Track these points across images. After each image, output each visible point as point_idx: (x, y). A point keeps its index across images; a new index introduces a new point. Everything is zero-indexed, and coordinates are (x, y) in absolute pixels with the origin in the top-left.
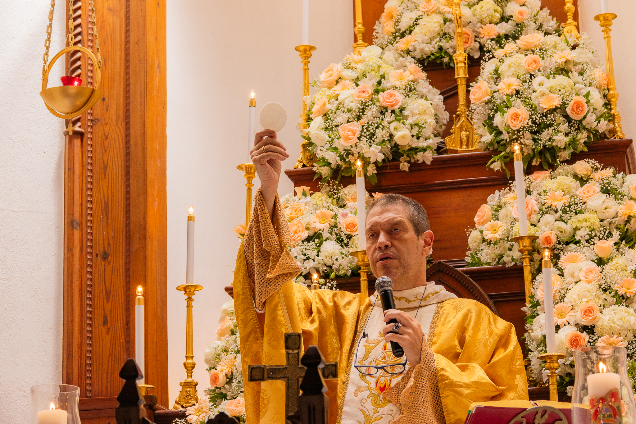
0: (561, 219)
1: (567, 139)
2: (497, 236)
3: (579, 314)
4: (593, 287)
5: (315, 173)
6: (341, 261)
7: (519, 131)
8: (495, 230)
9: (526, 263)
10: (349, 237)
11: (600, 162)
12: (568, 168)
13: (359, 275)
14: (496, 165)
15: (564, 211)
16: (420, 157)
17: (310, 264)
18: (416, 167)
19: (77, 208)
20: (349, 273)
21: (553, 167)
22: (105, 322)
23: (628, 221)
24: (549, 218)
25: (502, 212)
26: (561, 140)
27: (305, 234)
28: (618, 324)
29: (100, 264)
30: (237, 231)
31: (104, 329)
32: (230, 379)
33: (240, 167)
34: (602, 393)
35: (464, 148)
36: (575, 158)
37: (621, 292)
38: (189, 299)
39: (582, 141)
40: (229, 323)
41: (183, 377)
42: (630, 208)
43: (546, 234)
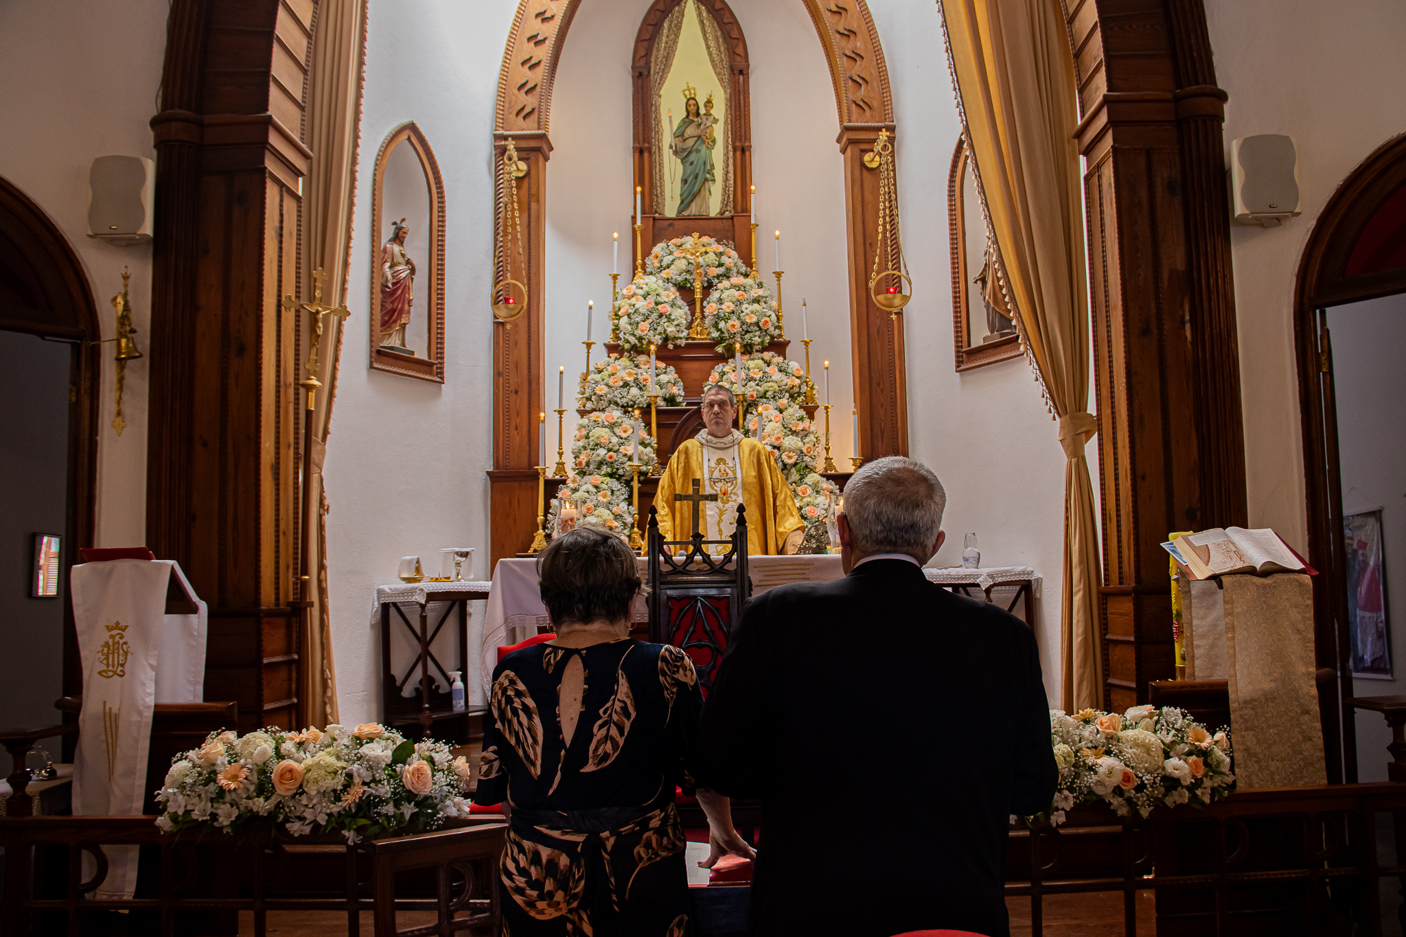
0: (757, 385)
1: (760, 340)
3: (773, 439)
4: (778, 425)
5: (620, 346)
6: (640, 399)
7: (735, 333)
10: (644, 386)
11: (776, 353)
12: (759, 355)
13: (651, 408)
14: (720, 349)
15: (760, 381)
16: (678, 342)
17: (624, 400)
18: (676, 346)
19: (501, 365)
20: (645, 406)
21: (750, 353)
22: (516, 428)
23: (792, 388)
24: (752, 383)
25: (725, 377)
26: (757, 340)
27: (621, 383)
28: (793, 446)
29: (513, 396)
30: (581, 377)
31: (516, 432)
32: (588, 464)
33: (583, 343)
35: (699, 337)
36: (762, 351)
37: (794, 429)
38: (561, 418)
39: (767, 341)
40: (584, 433)
41: (557, 459)
42: (793, 381)
43: (750, 393)
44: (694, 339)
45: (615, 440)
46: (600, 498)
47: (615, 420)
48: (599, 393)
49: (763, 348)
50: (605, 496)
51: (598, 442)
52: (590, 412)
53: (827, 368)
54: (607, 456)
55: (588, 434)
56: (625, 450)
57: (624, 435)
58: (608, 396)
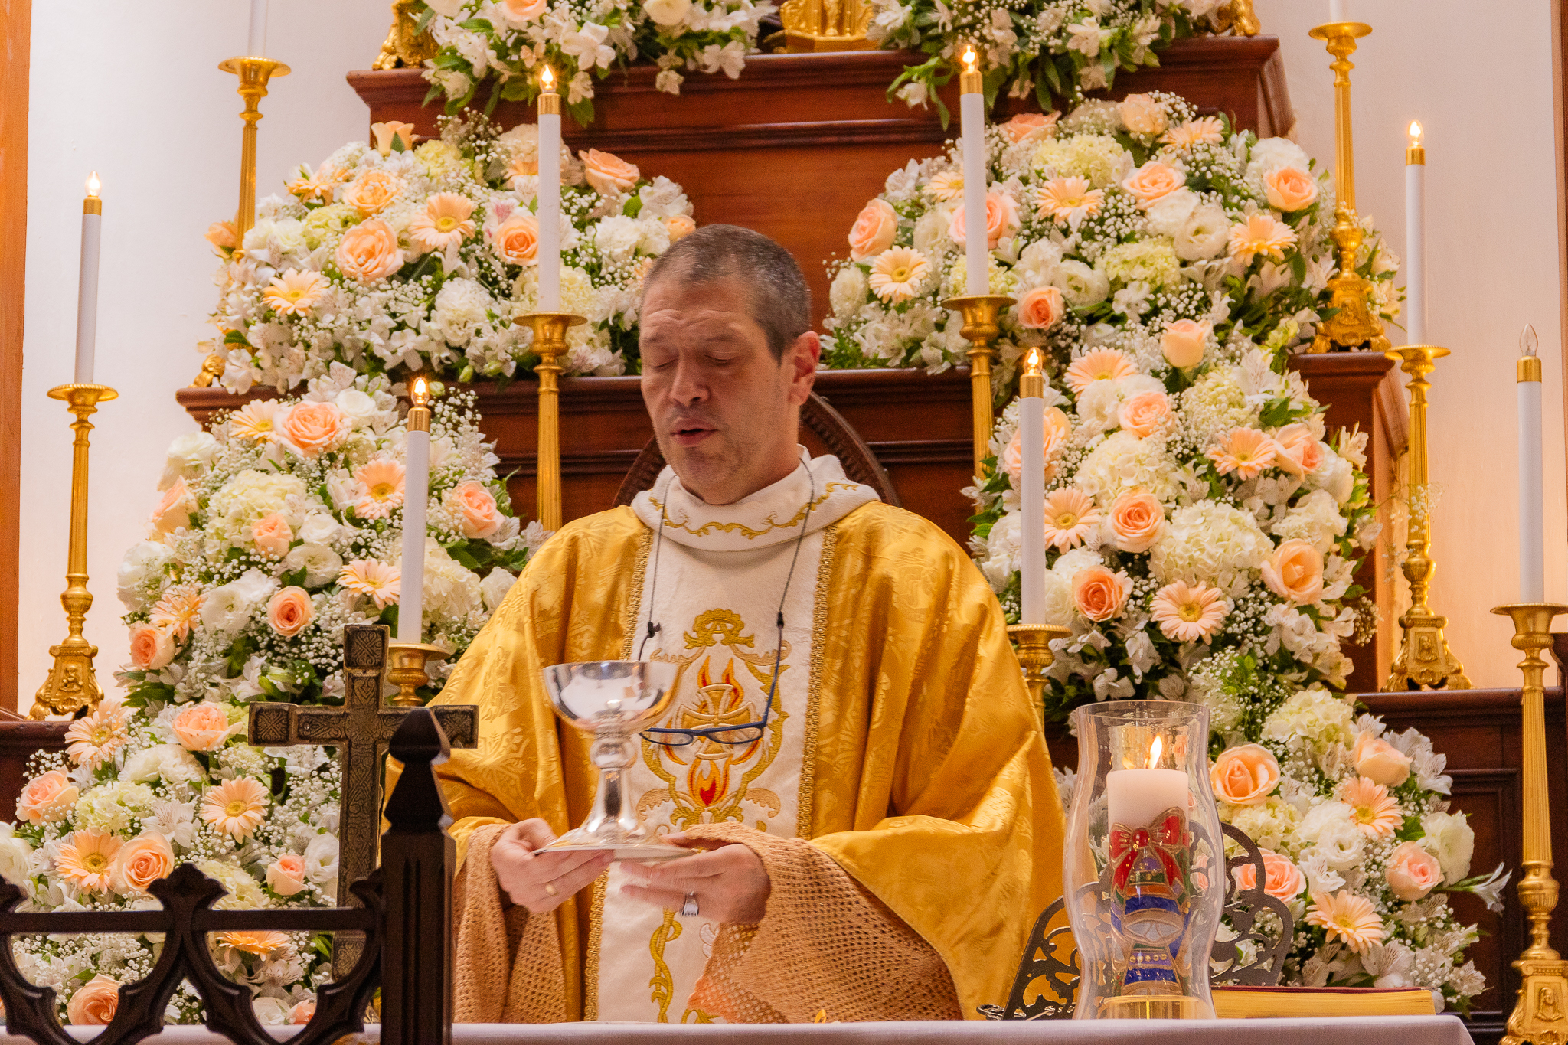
0: (1075, 255)
1: (1105, 35)
2: (905, 289)
3: (1110, 521)
4: (1151, 448)
5: (427, 86)
6: (488, 335)
7: (978, 6)
8: (902, 273)
9: (980, 369)
10: (514, 272)
11: (1190, 99)
12: (1104, 110)
13: (535, 378)
14: (914, 92)
15: (1088, 234)
16: (710, 58)
17: (406, 344)
18: (697, 82)
20: (510, 370)
21: (1063, 106)
23: (1255, 268)
24: (1046, 249)
25: (922, 226)
26: (1089, 35)
27: (396, 260)
28: (1210, 554)
30: (215, 238)
32: (184, 648)
33: (227, 66)
34: (1143, 818)
35: (831, 34)
36: (1125, 84)
37: (1224, 466)
38: (82, 425)
39: (1146, 41)
40: (186, 496)
41: (59, 631)
42: (1262, 233)
43: (1036, 294)
44: (808, 45)
45: (320, 529)
46: (215, 814)
47: (344, 434)
48: (283, 305)
49: (1120, 73)
50: (237, 805)
51: (239, 540)
52: (235, 402)
53: (1419, 157)
54: (272, 608)
55: (204, 503)
56: (368, 577)
57: (373, 508)
58: (326, 320)
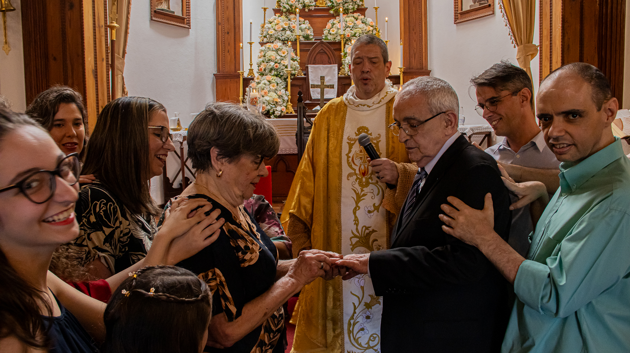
0: (351, 30)
1: (352, 7)
2: (334, 33)
5: (281, 10)
6: (291, 37)
7: (339, 3)
8: (333, 31)
9: (342, 41)
10: (293, 30)
11: (360, 14)
12: (352, 15)
13: (297, 41)
14: (332, 12)
15: (352, 28)
16: (311, 8)
17: (283, 37)
18: (309, 10)
19: (220, 19)
20: (294, 40)
22: (228, 52)
24: (348, 29)
25: (334, 26)
26: (351, 7)
27: (282, 29)
29: (227, 35)
30: (261, 26)
31: (228, 54)
32: (265, 70)
33: (262, 8)
35: (321, 5)
36: (353, 13)
38: (251, 46)
39: (356, 8)
40: (263, 54)
41: (249, 68)
42: (369, 28)
43: (348, 34)
44: (318, 6)
45: (278, 57)
46: (271, 87)
47: (279, 47)
48: (271, 34)
49: (354, 11)
50: (273, 86)
51: (270, 58)
52: (266, 43)
53: (387, 21)
54: (275, 66)
55: (265, 54)
56: (284, 62)
57: (283, 55)
58: (275, 35)
